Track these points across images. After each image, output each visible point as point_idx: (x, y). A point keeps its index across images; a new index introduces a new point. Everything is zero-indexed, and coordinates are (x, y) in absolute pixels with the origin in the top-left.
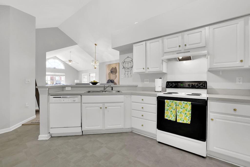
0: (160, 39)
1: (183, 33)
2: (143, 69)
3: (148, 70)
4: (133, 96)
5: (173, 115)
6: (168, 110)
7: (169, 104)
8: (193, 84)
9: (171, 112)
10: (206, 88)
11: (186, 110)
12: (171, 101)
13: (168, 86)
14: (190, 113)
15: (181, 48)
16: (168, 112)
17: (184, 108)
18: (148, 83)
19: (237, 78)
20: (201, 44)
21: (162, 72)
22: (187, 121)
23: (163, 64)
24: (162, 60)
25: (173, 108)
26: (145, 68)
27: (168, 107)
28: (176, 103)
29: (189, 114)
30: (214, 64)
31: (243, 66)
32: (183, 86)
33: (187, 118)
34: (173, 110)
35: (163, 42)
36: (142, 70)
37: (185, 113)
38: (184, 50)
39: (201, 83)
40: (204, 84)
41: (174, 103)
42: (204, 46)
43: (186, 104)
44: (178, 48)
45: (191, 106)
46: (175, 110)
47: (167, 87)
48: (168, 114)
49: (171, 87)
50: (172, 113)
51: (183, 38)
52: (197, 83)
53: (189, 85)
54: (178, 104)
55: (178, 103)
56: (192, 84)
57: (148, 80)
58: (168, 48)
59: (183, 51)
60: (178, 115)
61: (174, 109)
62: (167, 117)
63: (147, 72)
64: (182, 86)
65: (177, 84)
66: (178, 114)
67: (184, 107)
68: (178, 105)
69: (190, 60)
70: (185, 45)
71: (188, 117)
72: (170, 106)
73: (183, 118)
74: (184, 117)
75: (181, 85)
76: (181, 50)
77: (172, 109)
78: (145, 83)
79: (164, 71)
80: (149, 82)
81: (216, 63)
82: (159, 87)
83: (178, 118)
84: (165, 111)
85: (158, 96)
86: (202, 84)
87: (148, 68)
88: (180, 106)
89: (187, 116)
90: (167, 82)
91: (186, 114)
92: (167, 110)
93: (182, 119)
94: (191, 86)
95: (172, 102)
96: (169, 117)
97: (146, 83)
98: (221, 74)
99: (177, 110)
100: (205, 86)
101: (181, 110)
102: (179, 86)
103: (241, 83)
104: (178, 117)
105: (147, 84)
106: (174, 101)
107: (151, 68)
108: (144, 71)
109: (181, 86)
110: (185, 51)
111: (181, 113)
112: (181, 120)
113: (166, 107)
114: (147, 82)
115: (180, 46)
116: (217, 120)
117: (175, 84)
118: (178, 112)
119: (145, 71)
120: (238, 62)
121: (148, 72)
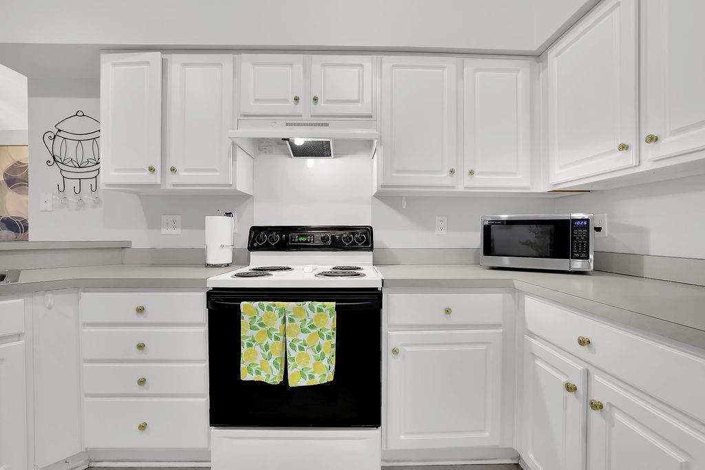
0: (226, 59)
1: (308, 57)
2: (152, 169)
3: (173, 179)
4: (88, 298)
5: (272, 360)
6: (254, 344)
7: (258, 318)
8: (337, 234)
9: (267, 348)
10: (371, 249)
11: (321, 336)
12: (266, 304)
13: (255, 244)
14: (334, 341)
15: (299, 109)
16: (255, 351)
17: (312, 327)
18: (178, 231)
19: (437, 217)
20: (360, 105)
21: (232, 188)
22: (325, 375)
23: (234, 159)
24: (234, 144)
25: (273, 334)
26: (158, 168)
27: (255, 333)
28: (282, 311)
29: (329, 346)
30: (394, 175)
31: (453, 187)
32: (306, 242)
33: (325, 362)
34: (271, 342)
35: (236, 73)
36: (145, 178)
37: (317, 344)
38: (312, 116)
39: (358, 234)
40: (366, 234)
41: (277, 312)
42: (369, 112)
43: (320, 310)
44: (290, 107)
45: (334, 316)
46: (281, 338)
47: (252, 248)
48: (255, 358)
49: (267, 247)
50: (270, 355)
51: (307, 73)
52: (348, 232)
53: (324, 239)
54: (292, 314)
55: (289, 312)
56: (332, 236)
57: (178, 218)
58: (256, 100)
59: (306, 118)
60: (293, 359)
61: (277, 338)
62: (250, 371)
63: (169, 187)
64: (302, 242)
65: (287, 238)
66: (292, 353)
67: (314, 323)
68: (291, 320)
69: (327, 156)
70: (315, 99)
71: (326, 359)
72: (261, 325)
73: (310, 366)
74: (313, 360)
75: (301, 239)
76: (301, 116)
77: (270, 335)
78: (164, 231)
79: (242, 186)
80: (183, 227)
81: (398, 172)
82: (222, 246)
83: (293, 369)
84: (244, 350)
85: (214, 289)
86: (360, 236)
87: (173, 170)
88: (298, 321)
89: (323, 356)
90: (253, 229)
91: (319, 348)
92: (249, 345)
93: (307, 373)
94: (329, 243)
95: (269, 308)
96: (258, 373)
97: (171, 231)
98: (404, 207)
99: (289, 339)
100: (367, 239)
101: (302, 337)
102: (294, 242)
103: (444, 232)
104: (290, 364)
105: (173, 236)
106: (274, 306)
107: (186, 170)
108: (155, 179)
109: (299, 242)
110: (312, 122)
111: (301, 349)
112: (303, 375)
113: (246, 333)
114: (174, 228)
115: (297, 99)
116: (408, 349)
117: (281, 237)
118: (293, 347)
119: (159, 182)
120: (445, 175)
121: (174, 185)
